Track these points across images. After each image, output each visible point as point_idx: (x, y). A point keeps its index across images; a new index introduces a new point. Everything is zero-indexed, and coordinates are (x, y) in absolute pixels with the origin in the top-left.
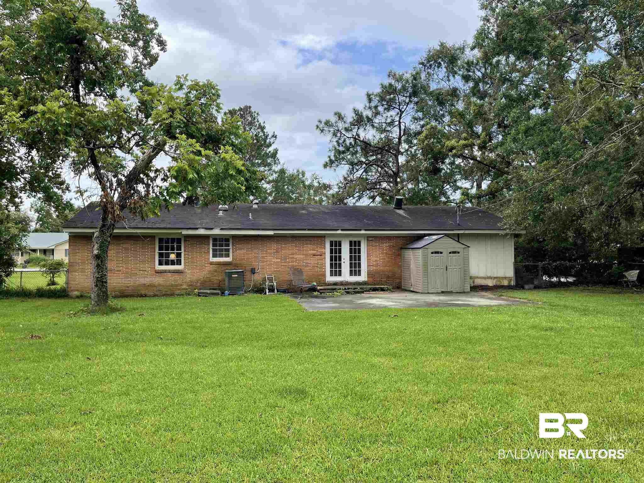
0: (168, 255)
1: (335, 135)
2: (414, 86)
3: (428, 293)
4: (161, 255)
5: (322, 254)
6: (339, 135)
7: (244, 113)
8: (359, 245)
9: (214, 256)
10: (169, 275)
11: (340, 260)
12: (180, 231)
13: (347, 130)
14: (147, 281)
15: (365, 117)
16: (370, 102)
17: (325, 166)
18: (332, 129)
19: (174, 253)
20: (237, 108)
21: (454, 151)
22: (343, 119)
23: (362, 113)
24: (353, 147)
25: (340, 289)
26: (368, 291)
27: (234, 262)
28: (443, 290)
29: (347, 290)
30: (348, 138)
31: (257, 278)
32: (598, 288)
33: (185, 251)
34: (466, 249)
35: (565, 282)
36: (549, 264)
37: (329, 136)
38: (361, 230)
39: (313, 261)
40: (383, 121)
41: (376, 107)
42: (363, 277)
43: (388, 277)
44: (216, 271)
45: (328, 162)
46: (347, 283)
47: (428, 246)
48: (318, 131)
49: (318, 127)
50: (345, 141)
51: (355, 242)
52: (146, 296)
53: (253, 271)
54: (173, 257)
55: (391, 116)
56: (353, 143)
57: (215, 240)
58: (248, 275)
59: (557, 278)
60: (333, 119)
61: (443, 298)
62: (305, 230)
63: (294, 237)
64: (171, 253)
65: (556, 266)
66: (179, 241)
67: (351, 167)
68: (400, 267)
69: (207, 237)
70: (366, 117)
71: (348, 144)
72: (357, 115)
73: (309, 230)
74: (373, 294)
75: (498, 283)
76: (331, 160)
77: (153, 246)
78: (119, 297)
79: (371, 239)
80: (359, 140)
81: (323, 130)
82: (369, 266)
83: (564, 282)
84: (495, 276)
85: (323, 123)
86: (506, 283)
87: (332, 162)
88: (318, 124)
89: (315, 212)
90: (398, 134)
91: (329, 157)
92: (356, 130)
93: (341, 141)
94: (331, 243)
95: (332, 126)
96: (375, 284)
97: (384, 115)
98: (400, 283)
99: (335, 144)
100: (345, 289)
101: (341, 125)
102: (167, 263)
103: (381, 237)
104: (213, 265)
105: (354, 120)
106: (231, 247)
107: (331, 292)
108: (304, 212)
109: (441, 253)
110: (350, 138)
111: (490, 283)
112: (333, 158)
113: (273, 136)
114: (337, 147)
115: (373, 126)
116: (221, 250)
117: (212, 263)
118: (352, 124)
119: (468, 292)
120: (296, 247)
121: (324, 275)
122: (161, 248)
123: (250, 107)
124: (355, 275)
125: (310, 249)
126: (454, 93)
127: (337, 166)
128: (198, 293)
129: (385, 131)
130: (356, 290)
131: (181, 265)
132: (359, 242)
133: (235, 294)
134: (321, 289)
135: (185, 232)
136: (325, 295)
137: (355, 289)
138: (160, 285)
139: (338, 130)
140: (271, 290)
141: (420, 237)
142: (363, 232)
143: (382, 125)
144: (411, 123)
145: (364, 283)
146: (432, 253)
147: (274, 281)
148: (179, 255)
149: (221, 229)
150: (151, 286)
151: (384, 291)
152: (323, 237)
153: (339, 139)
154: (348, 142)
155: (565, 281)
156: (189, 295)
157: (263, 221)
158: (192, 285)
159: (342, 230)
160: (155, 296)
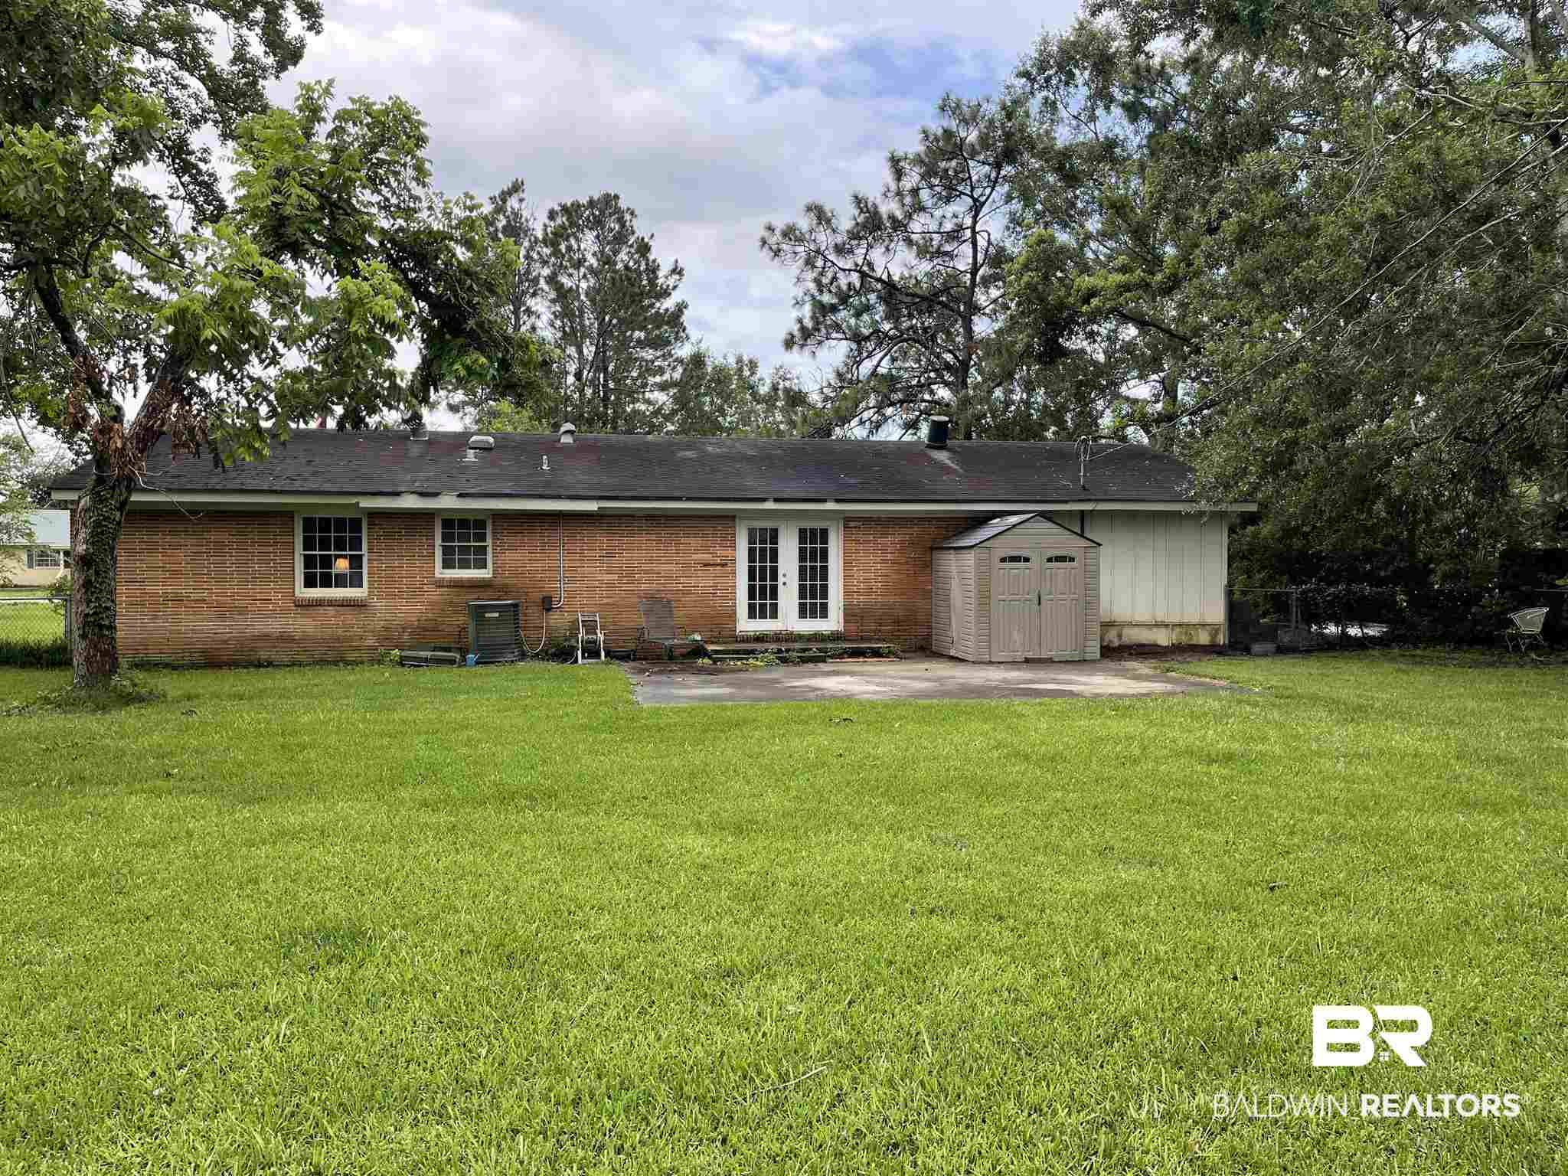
0: (327, 562)
1: (810, 263)
2: (1008, 136)
3: (991, 663)
4: (309, 562)
5: (728, 564)
6: (820, 263)
7: (602, 212)
8: (825, 540)
9: (447, 564)
10: (331, 610)
11: (774, 577)
12: (354, 500)
13: (840, 250)
14: (274, 626)
15: (885, 217)
16: (899, 179)
17: (789, 343)
18: (800, 249)
19: (344, 557)
20: (584, 201)
21: (1095, 302)
22: (828, 221)
23: (875, 206)
24: (857, 293)
25: (766, 651)
26: (840, 656)
27: (499, 580)
28: (1030, 655)
29: (785, 655)
30: (844, 270)
31: (558, 620)
32: (1440, 651)
33: (370, 551)
34: (1092, 550)
35: (1359, 638)
36: (1319, 591)
37: (795, 267)
38: (824, 501)
39: (703, 581)
40: (933, 227)
41: (915, 192)
42: (833, 622)
43: (897, 622)
44: (451, 604)
45: (796, 333)
46: (791, 637)
47: (991, 541)
48: (766, 254)
49: (764, 242)
50: (835, 278)
51: (813, 532)
52: (270, 664)
53: (547, 604)
54: (342, 565)
55: (955, 216)
56: (858, 285)
57: (447, 524)
58: (534, 614)
59: (1337, 626)
60: (804, 223)
61: (1014, 675)
62: (679, 499)
63: (654, 518)
64: (337, 557)
65: (1336, 596)
66: (356, 525)
67: (854, 346)
68: (928, 595)
69: (428, 516)
70: (889, 217)
71: (845, 288)
72: (862, 211)
73: (689, 499)
74: (850, 664)
75: (1184, 639)
76: (803, 329)
77: (288, 539)
78: (201, 668)
79: (852, 524)
80: (871, 277)
81: (779, 250)
82: (847, 593)
83: (1356, 638)
84: (1177, 620)
85: (778, 232)
86: (1203, 638)
87: (806, 333)
88: (766, 234)
89: (719, 456)
90: (970, 261)
91: (800, 321)
92: (864, 251)
93: (825, 281)
94: (751, 532)
95: (800, 240)
96: (862, 639)
97: (938, 213)
98: (929, 635)
99: (812, 286)
100: (780, 651)
101: (824, 239)
102: (326, 582)
103: (879, 519)
104: (443, 587)
105: (857, 224)
106: (489, 542)
107: (739, 659)
108: (689, 454)
109: (1027, 560)
110: (849, 270)
111: (1163, 638)
112: (809, 323)
113: (674, 271)
114: (817, 294)
115: (909, 242)
116: (465, 550)
117: (440, 584)
118: (854, 235)
119: (1093, 661)
120: (659, 542)
121: (732, 616)
122: (308, 544)
123: (616, 197)
124: (813, 615)
125: (695, 549)
126: (1108, 150)
127: (820, 343)
128: (401, 657)
129: (939, 253)
130: (807, 654)
131: (361, 586)
132: (824, 533)
133: (492, 663)
134: (717, 652)
135: (366, 503)
136: (724, 666)
137: (804, 650)
138: (305, 638)
139: (818, 252)
140: (592, 652)
141: (981, 520)
142: (830, 506)
143: (931, 240)
144: (1006, 233)
145: (835, 637)
146: (1003, 560)
147: (598, 631)
148: (356, 562)
149: (460, 496)
150: (285, 639)
151: (881, 656)
152: (730, 518)
153: (822, 274)
154: (843, 282)
155: (1360, 634)
156: (379, 662)
157: (576, 475)
158: (388, 638)
159: (776, 500)
160: (293, 664)
